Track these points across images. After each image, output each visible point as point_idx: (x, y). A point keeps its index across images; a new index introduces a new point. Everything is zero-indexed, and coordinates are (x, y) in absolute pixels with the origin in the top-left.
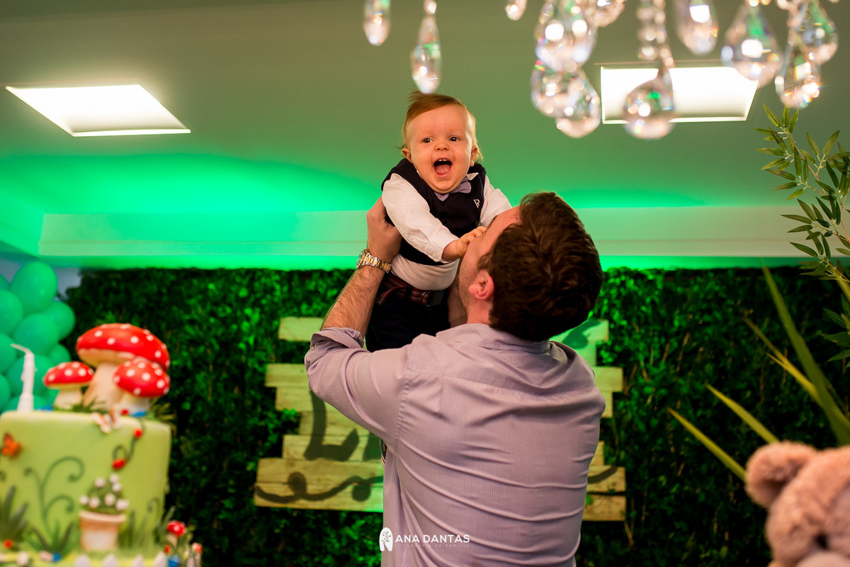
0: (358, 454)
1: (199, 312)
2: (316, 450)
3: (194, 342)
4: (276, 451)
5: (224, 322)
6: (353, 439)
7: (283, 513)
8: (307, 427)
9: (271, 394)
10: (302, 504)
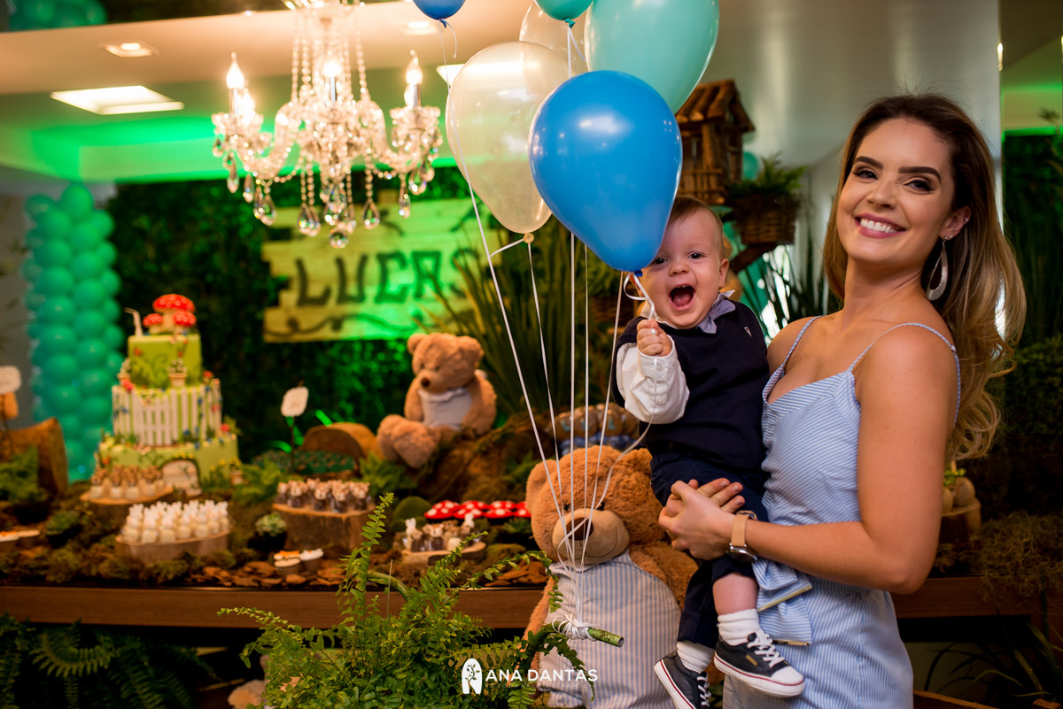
0: (332, 302)
1: (208, 210)
2: (304, 300)
3: (208, 233)
4: (276, 303)
5: (229, 217)
6: (327, 293)
7: (286, 345)
8: (296, 286)
9: (266, 266)
10: (298, 337)
